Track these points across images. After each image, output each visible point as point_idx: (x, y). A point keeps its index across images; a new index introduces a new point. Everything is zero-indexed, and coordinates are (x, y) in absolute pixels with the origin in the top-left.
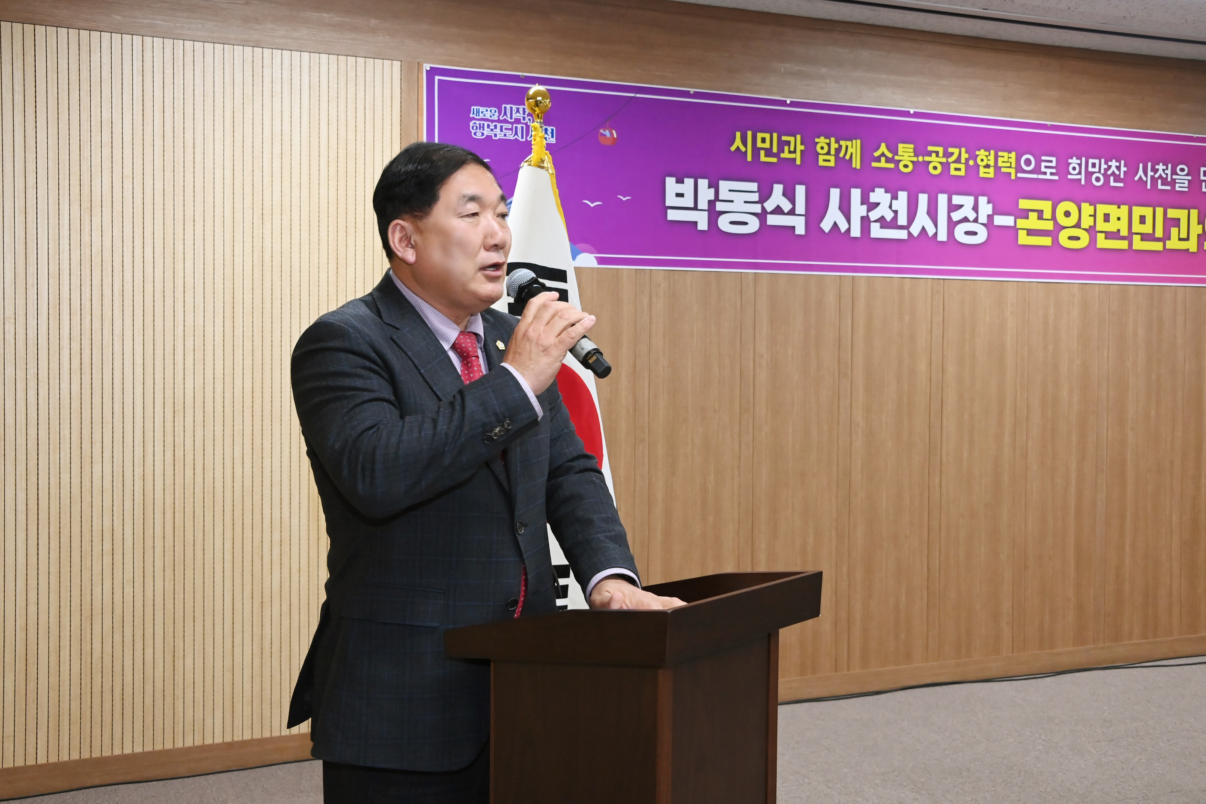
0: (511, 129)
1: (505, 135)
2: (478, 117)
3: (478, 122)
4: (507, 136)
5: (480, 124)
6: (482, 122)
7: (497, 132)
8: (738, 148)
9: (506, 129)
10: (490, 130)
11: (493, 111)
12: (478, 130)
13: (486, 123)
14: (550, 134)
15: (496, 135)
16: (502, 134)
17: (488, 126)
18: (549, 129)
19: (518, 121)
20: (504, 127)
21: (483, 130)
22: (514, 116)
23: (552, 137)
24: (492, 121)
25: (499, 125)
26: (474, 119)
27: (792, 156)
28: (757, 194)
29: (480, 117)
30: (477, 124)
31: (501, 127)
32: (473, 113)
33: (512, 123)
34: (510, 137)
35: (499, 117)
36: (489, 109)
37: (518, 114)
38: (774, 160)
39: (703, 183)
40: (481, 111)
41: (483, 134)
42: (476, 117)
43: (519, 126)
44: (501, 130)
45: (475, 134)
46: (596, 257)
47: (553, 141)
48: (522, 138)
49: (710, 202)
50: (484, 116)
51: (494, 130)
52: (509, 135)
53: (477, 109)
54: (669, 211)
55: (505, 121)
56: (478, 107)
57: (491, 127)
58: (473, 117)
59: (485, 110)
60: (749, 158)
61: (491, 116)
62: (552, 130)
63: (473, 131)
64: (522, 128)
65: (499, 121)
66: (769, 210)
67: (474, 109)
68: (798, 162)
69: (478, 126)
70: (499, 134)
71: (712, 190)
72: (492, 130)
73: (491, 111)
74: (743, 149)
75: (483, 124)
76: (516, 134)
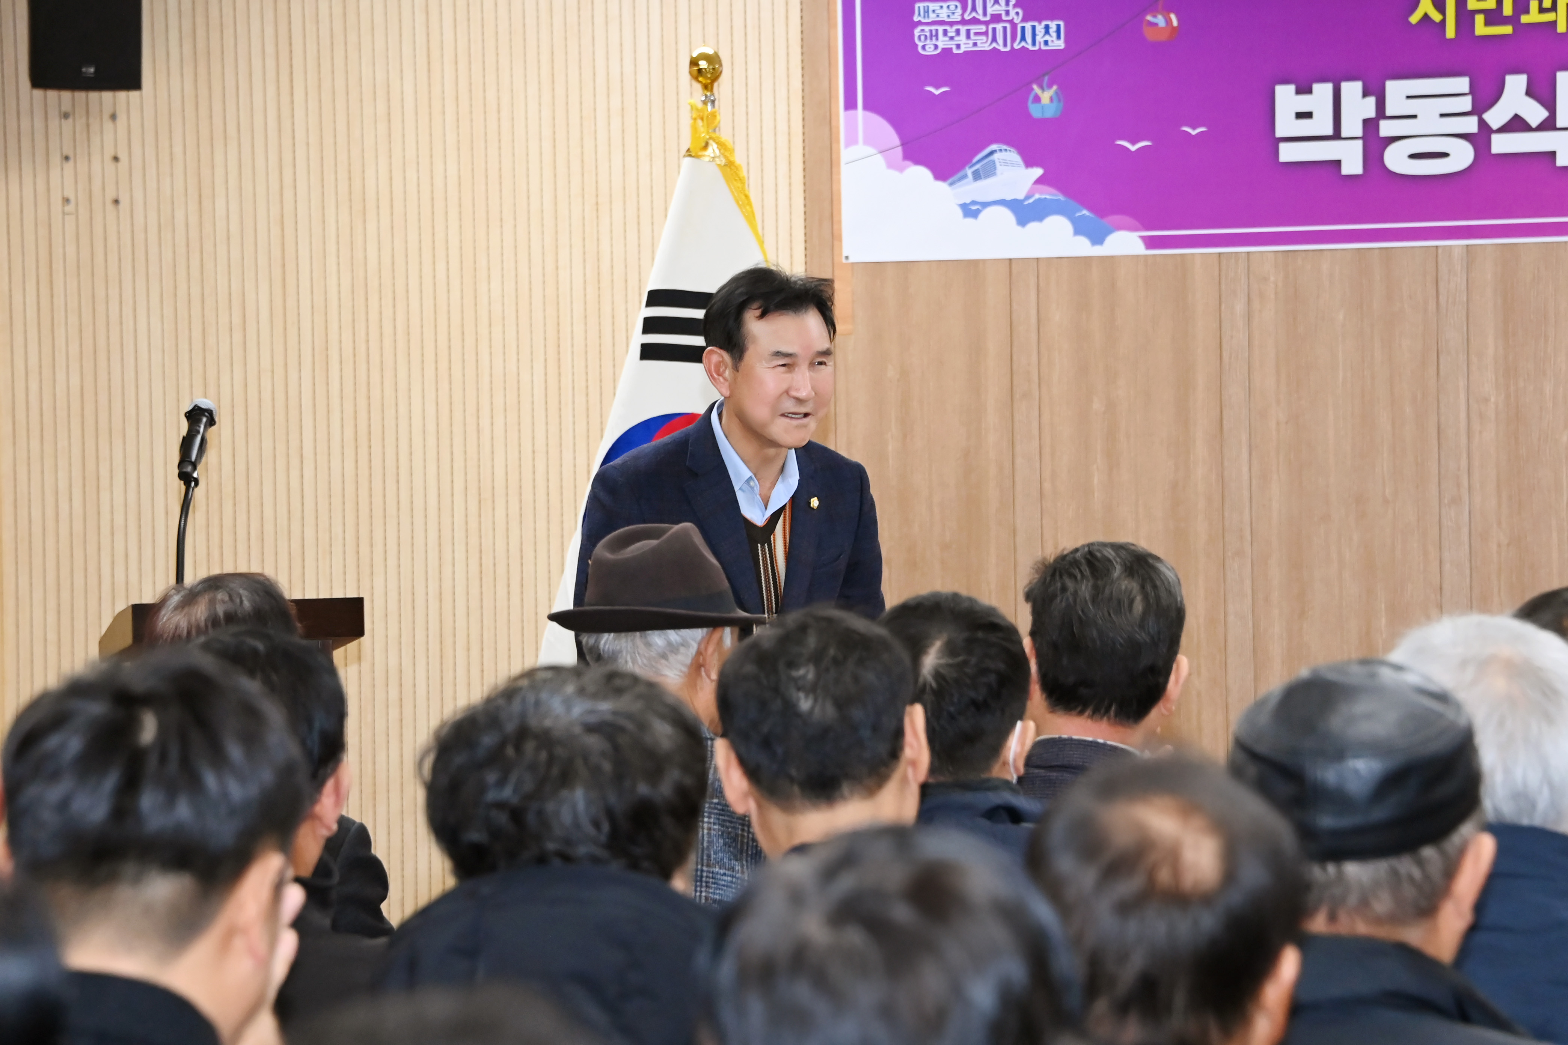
0: (986, 33)
1: (975, 44)
2: (926, 21)
3: (927, 28)
4: (979, 44)
5: (931, 31)
6: (933, 28)
7: (961, 41)
8: (1426, 17)
9: (976, 34)
10: (947, 39)
11: (952, 7)
12: (928, 42)
13: (941, 29)
14: (1054, 35)
15: (958, 46)
16: (968, 44)
17: (945, 33)
18: (1053, 25)
19: (996, 18)
20: (972, 32)
21: (937, 39)
22: (990, 11)
23: (1059, 37)
24: (951, 24)
25: (963, 29)
26: (920, 23)
27: (1549, 17)
28: (1469, 99)
29: (930, 20)
30: (927, 32)
31: (968, 31)
32: (919, 14)
33: (986, 23)
34: (984, 47)
35: (962, 15)
36: (945, 5)
37: (996, 7)
38: (1507, 30)
39: (1352, 90)
40: (931, 9)
41: (936, 47)
42: (923, 21)
43: (999, 27)
44: (968, 36)
45: (924, 47)
46: (1142, 238)
47: (1060, 46)
48: (1005, 45)
49: (1366, 122)
50: (938, 16)
51: (956, 38)
52: (982, 43)
53: (924, 7)
54: (1283, 146)
55: (975, 21)
56: (926, 4)
57: (950, 34)
58: (920, 21)
59: (938, 8)
60: (1450, 32)
61: (949, 16)
62: (1058, 26)
63: (920, 44)
64: (1005, 28)
65: (963, 22)
66: (1495, 126)
67: (919, 7)
68: (1561, 28)
69: (928, 34)
70: (965, 44)
71: (1371, 101)
72: (952, 38)
73: (948, 7)
74: (1437, 17)
75: (937, 30)
76: (994, 39)
